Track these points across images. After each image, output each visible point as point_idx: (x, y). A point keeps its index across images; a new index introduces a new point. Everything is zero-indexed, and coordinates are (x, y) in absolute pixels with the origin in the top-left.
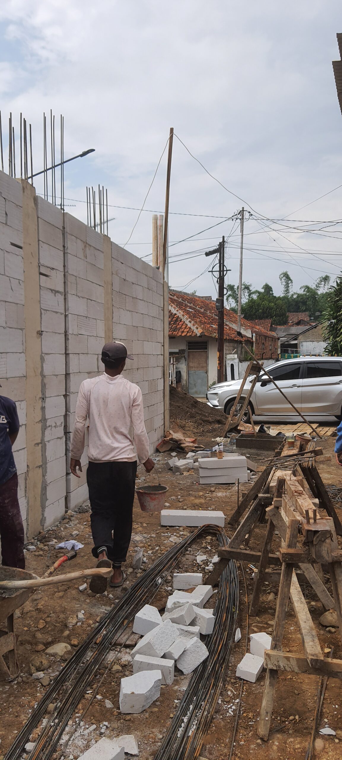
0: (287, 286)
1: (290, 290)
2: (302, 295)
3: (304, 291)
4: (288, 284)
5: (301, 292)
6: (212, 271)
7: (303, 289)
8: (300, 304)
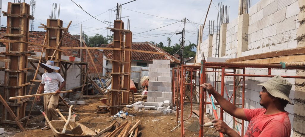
0: (169, 44)
1: (170, 45)
2: (175, 47)
3: (176, 46)
4: (170, 42)
5: (175, 46)
6: (180, 40)
7: (175, 45)
8: (174, 50)
